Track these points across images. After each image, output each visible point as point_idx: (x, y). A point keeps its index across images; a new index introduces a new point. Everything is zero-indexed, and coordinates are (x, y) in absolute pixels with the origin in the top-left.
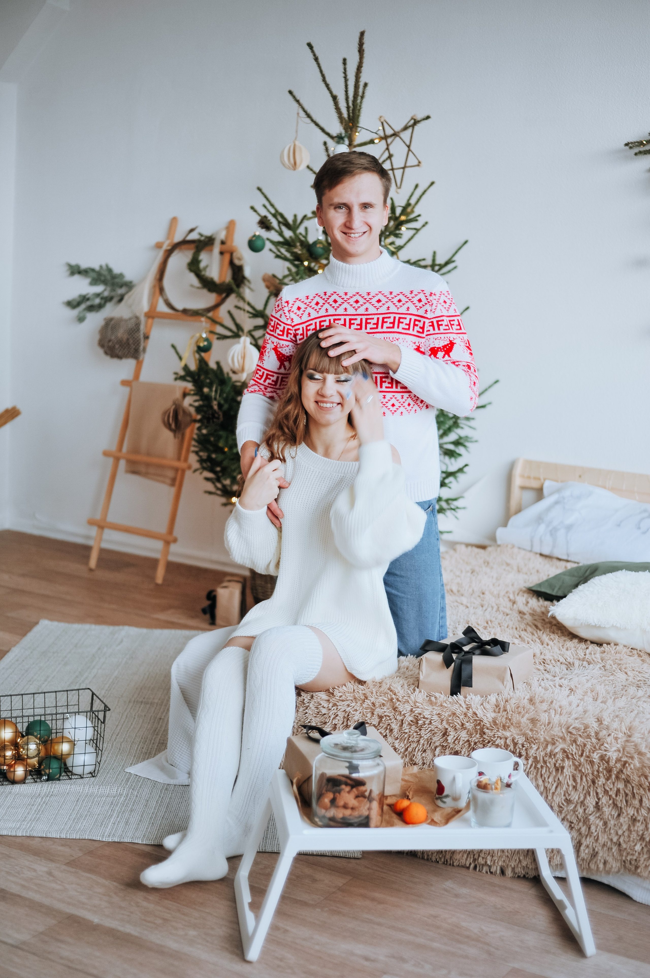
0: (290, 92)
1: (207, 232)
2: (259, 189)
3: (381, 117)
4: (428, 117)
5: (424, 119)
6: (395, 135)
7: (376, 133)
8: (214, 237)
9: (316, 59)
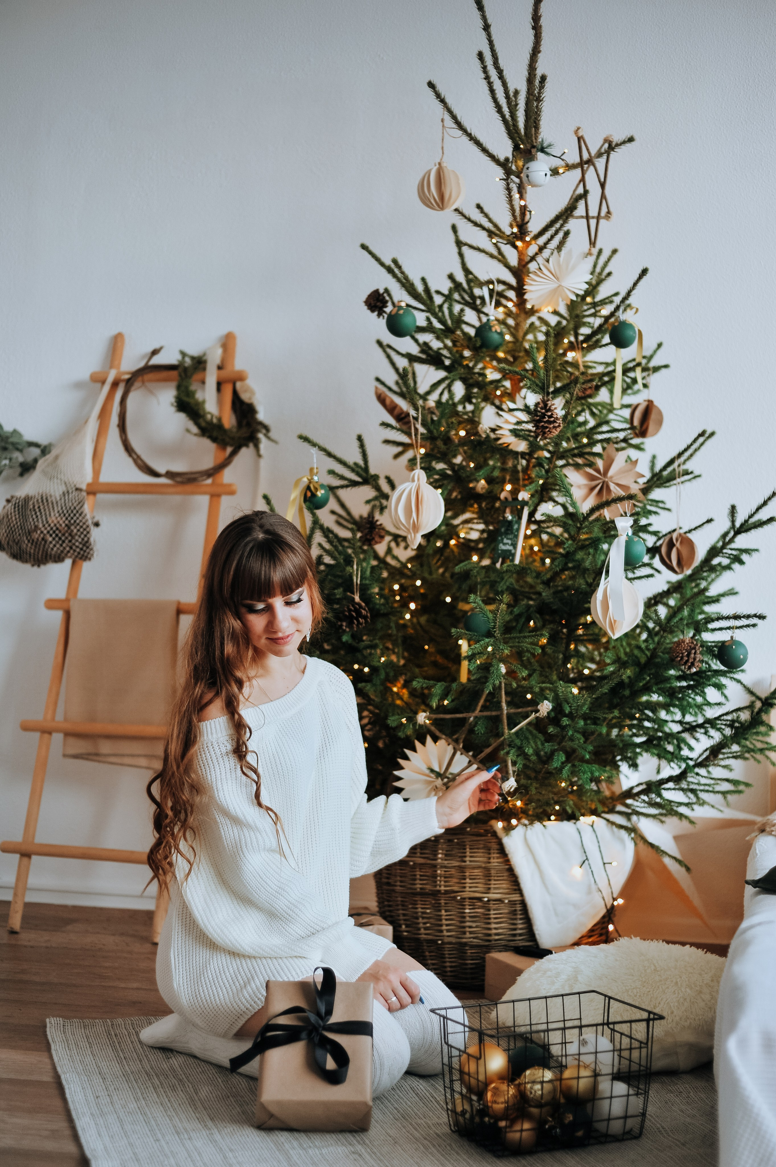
0: (431, 85)
1: (194, 351)
2: (364, 247)
3: (578, 129)
4: (631, 140)
5: (624, 142)
6: (590, 162)
7: (559, 158)
8: (204, 358)
9: (487, 27)
